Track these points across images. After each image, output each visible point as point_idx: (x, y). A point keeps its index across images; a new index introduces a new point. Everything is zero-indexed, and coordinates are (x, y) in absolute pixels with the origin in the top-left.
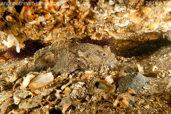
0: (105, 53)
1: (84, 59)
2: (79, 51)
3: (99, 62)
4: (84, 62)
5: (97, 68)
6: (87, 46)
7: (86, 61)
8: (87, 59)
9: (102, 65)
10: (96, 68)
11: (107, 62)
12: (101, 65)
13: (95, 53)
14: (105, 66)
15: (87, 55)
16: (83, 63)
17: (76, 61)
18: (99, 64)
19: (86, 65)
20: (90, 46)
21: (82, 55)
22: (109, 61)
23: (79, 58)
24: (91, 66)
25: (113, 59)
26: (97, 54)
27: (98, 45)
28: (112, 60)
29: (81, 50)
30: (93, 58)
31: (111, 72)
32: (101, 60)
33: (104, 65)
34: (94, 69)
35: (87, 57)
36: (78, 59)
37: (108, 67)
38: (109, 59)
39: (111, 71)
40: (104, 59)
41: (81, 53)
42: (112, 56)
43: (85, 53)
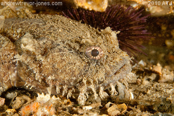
0: (98, 49)
1: (35, 60)
2: (28, 34)
3: (77, 73)
4: (34, 67)
5: (69, 89)
6: (53, 24)
7: (40, 66)
8: (42, 59)
9: (85, 81)
10: (65, 87)
11: (101, 76)
12: (81, 82)
13: (70, 46)
14: (92, 87)
15: (46, 49)
16: (31, 71)
17: (14, 64)
18: (74, 78)
19: (38, 77)
20: (60, 25)
21: (30, 48)
22: (107, 74)
23: (20, 54)
24: (53, 80)
25: (119, 67)
26: (74, 48)
27: (88, 24)
28: (115, 71)
29: (31, 32)
30: (58, 59)
31: (111, 105)
32: (82, 68)
33: (89, 83)
34: (61, 90)
35: (45, 53)
36: (19, 58)
37: (102, 89)
38: (108, 69)
39: (110, 103)
40: (93, 65)
41: (30, 40)
42: (118, 60)
43: (41, 43)
